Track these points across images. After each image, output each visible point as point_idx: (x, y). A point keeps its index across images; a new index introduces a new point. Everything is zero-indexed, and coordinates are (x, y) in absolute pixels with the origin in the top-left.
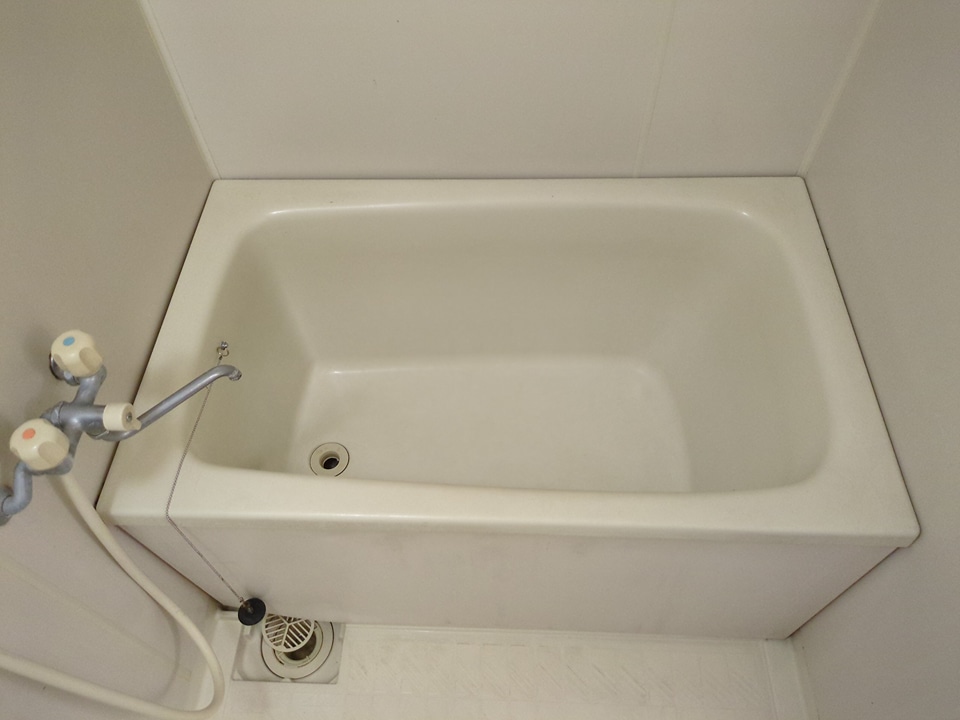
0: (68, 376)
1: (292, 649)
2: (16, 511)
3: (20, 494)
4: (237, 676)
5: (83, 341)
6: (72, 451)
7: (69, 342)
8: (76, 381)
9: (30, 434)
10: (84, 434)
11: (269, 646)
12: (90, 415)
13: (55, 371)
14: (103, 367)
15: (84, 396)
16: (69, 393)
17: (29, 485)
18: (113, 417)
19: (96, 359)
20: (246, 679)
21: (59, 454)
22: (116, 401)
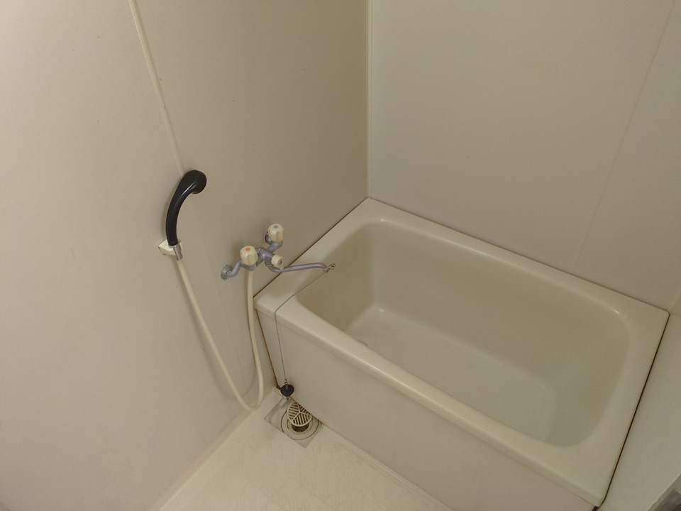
0: (270, 240)
1: (295, 425)
2: (231, 276)
3: (234, 271)
4: (267, 419)
5: (280, 229)
6: (257, 264)
7: (276, 227)
8: (271, 243)
9: (248, 250)
10: (264, 262)
11: (287, 416)
12: (269, 255)
13: (267, 237)
14: (282, 242)
15: (271, 249)
16: (267, 246)
17: (238, 269)
18: (275, 260)
19: (281, 237)
20: (270, 422)
21: (253, 262)
22: (280, 255)
